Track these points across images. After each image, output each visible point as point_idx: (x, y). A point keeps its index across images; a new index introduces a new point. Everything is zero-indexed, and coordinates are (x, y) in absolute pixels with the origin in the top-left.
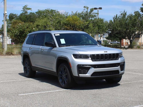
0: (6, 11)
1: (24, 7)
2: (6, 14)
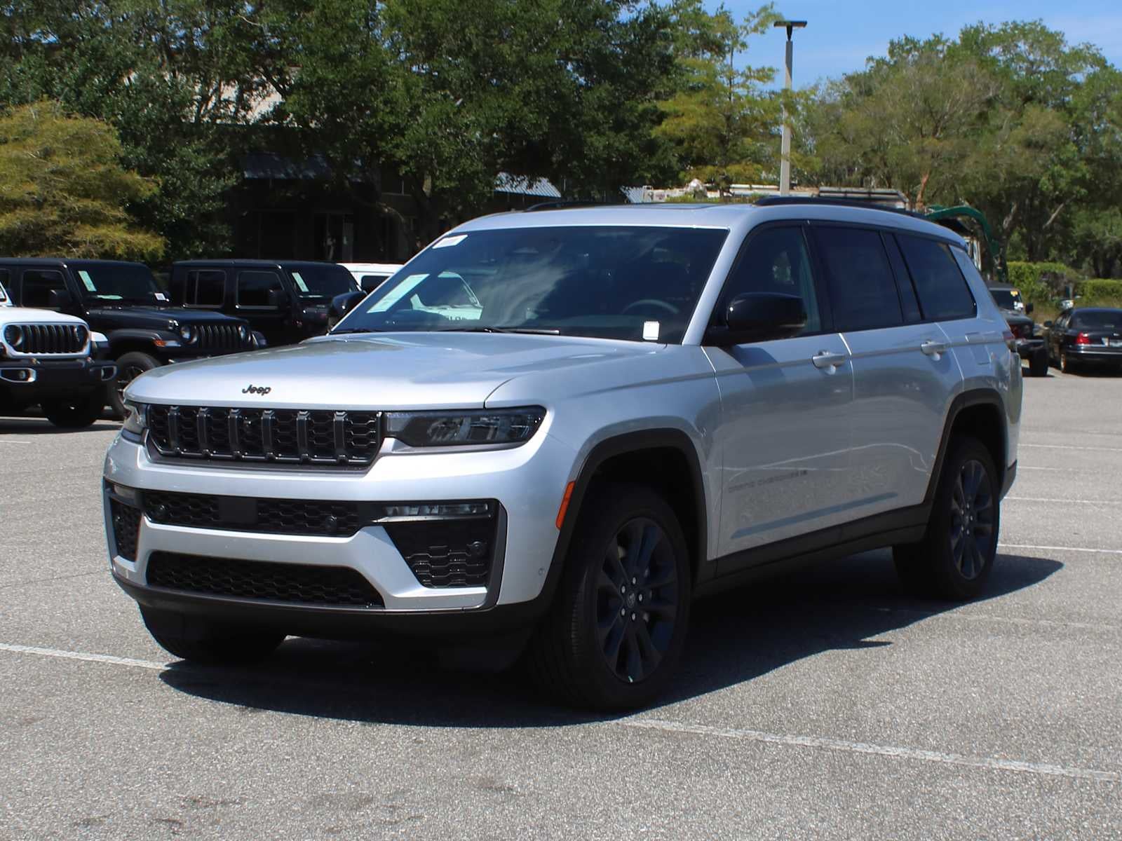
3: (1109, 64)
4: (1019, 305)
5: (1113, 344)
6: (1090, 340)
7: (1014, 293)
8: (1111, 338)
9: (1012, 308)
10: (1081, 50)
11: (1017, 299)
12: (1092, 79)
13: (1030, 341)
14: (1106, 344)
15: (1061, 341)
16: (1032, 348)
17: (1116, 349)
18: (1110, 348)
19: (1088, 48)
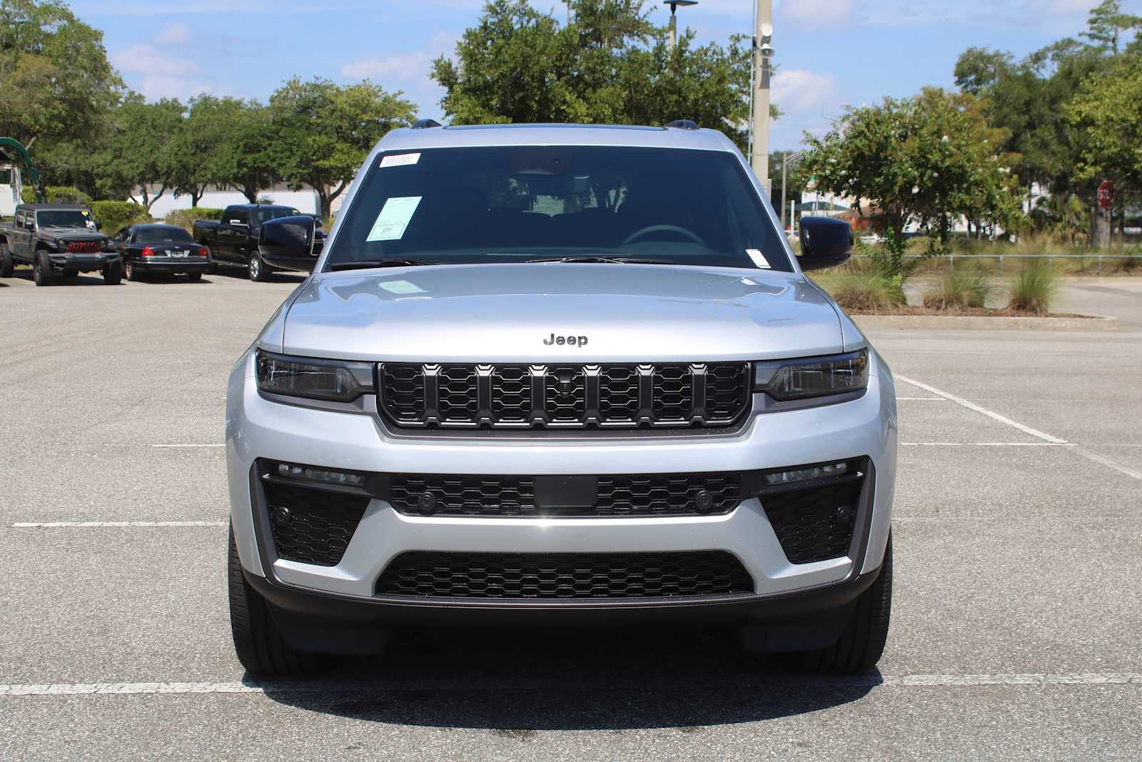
0: (770, 21)
1: (1099, 12)
2: (766, 40)
3: (75, 18)
4: (90, 224)
5: (175, 256)
6: (155, 253)
7: (85, 213)
8: (173, 250)
9: (84, 225)
10: (50, 5)
11: (88, 218)
12: (63, 30)
13: (107, 254)
14: (169, 256)
15: (126, 253)
16: (109, 261)
17: (177, 260)
18: (172, 259)
19: (57, 4)
